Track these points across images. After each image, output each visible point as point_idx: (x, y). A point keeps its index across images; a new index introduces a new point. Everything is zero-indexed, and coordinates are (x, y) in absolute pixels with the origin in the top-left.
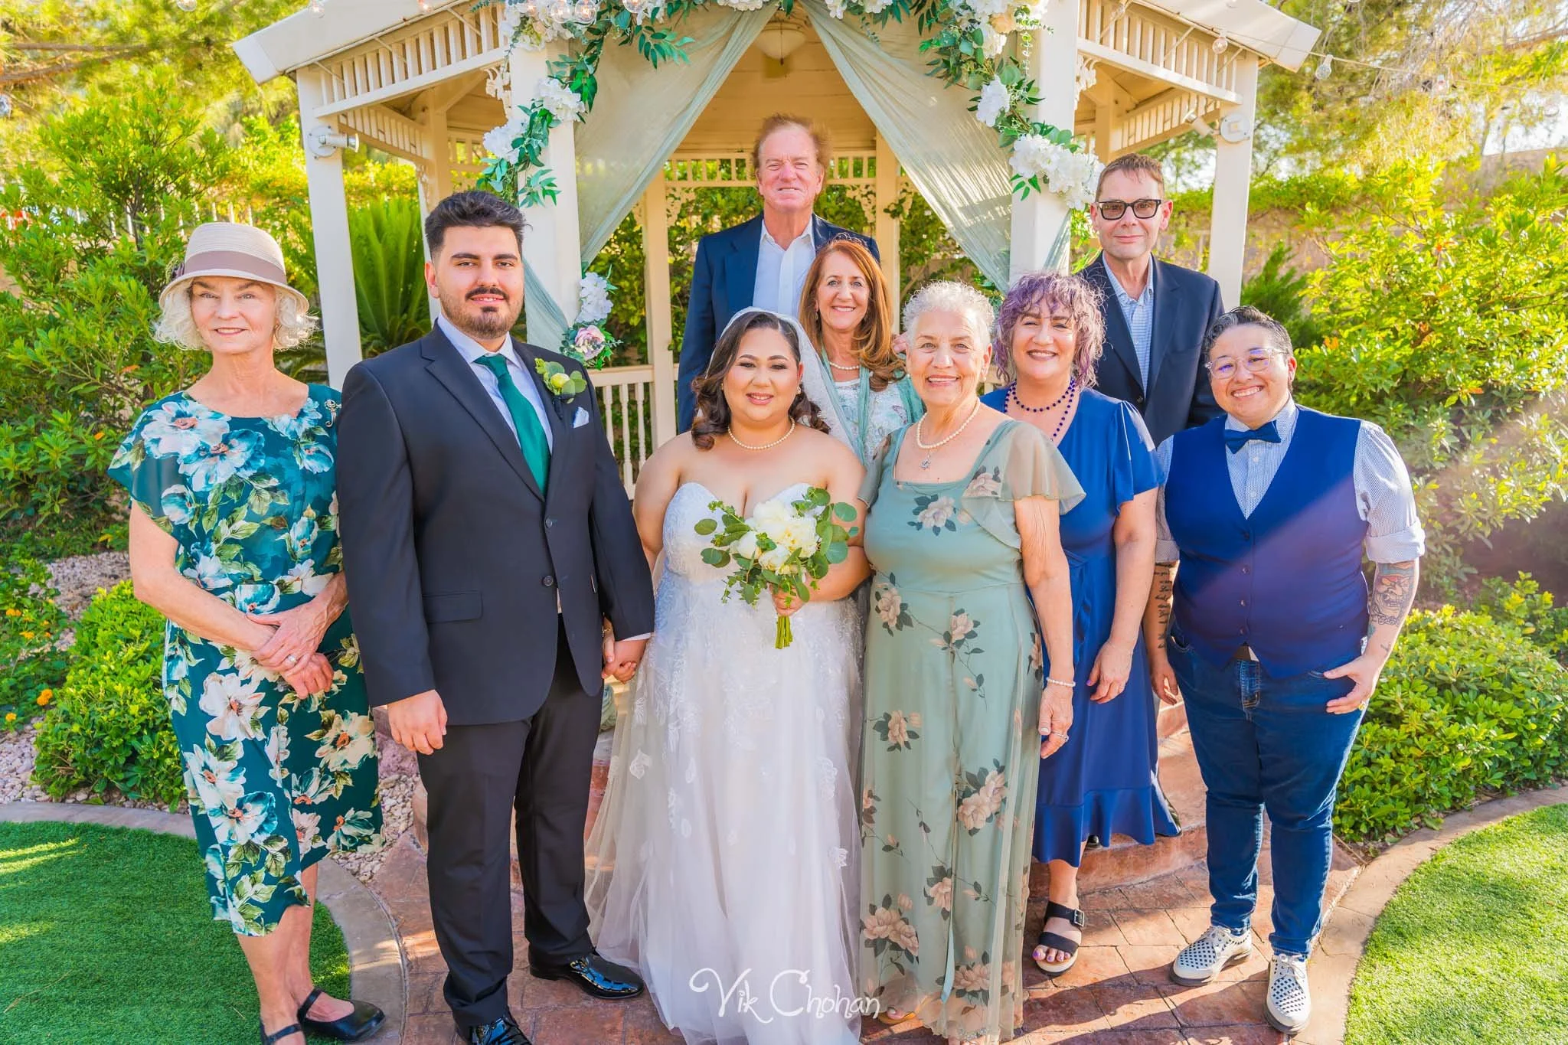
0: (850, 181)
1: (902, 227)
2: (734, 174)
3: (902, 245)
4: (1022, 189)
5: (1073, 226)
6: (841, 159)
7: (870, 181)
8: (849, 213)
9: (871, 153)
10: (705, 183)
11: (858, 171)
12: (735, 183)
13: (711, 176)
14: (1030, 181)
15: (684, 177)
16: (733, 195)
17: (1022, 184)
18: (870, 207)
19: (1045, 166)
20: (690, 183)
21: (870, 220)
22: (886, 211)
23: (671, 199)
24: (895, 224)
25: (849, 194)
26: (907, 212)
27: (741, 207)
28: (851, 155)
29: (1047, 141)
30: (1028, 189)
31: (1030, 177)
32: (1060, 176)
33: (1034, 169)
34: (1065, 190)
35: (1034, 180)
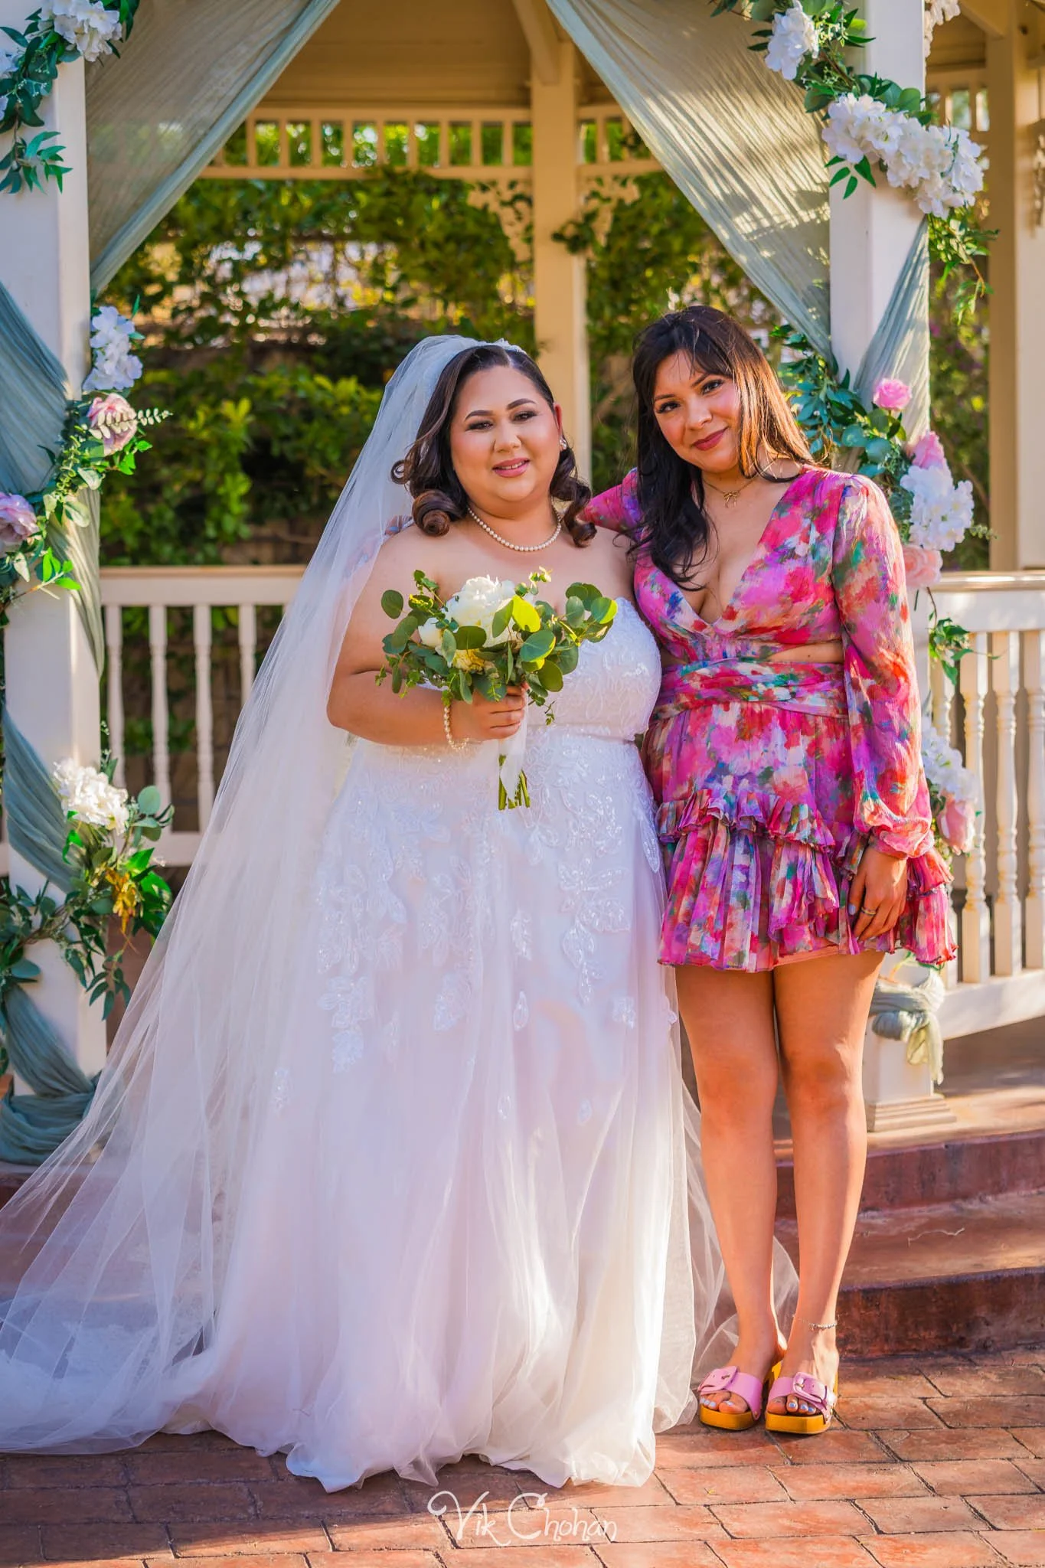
0: (473, 171)
1: (591, 273)
3: (593, 310)
4: (846, 181)
5: (932, 244)
6: (455, 125)
7: (519, 173)
8: (476, 240)
9: (518, 114)
11: (491, 152)
14: (857, 167)
17: (843, 173)
18: (519, 227)
19: (880, 145)
21: (521, 252)
22: (558, 237)
24: (575, 268)
25: (475, 199)
26: (602, 241)
28: (478, 116)
29: (882, 107)
30: (854, 181)
31: (857, 161)
32: (904, 161)
33: (862, 149)
34: (914, 184)
35: (863, 167)
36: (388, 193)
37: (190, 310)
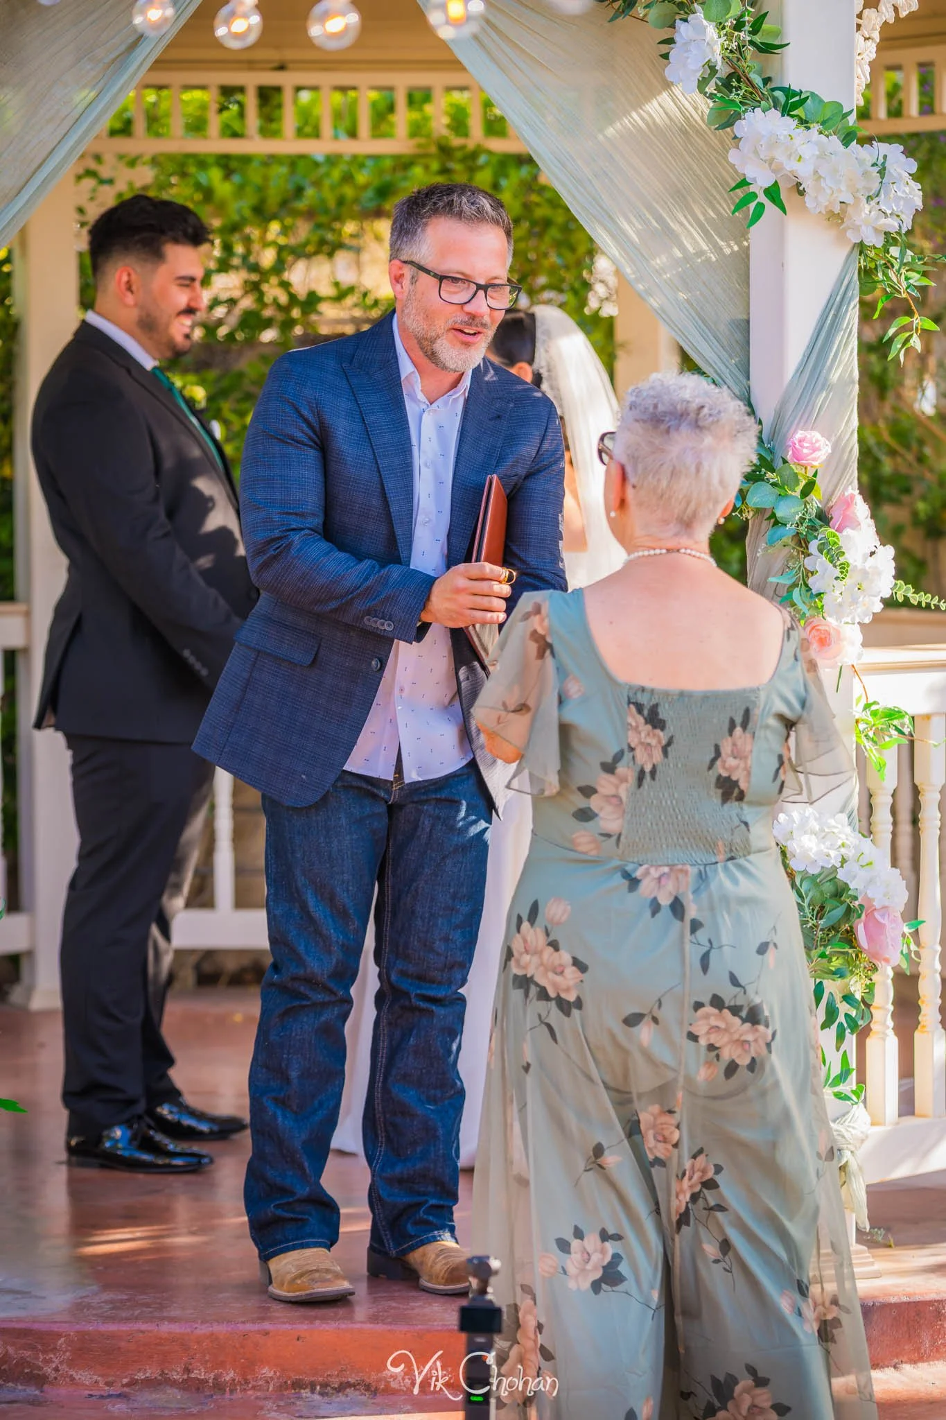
2: (253, 119)
4: (752, 206)
10: (178, 143)
12: (255, 145)
13: (197, 126)
14: (767, 192)
15: (124, 129)
16: (255, 175)
17: (749, 198)
19: (791, 166)
20: (142, 144)
23: (89, 183)
27: (273, 199)
29: (793, 123)
30: (761, 206)
31: (768, 183)
32: (823, 185)
33: (774, 171)
34: (837, 209)
35: (772, 193)
36: (445, 171)
37: (232, 302)
